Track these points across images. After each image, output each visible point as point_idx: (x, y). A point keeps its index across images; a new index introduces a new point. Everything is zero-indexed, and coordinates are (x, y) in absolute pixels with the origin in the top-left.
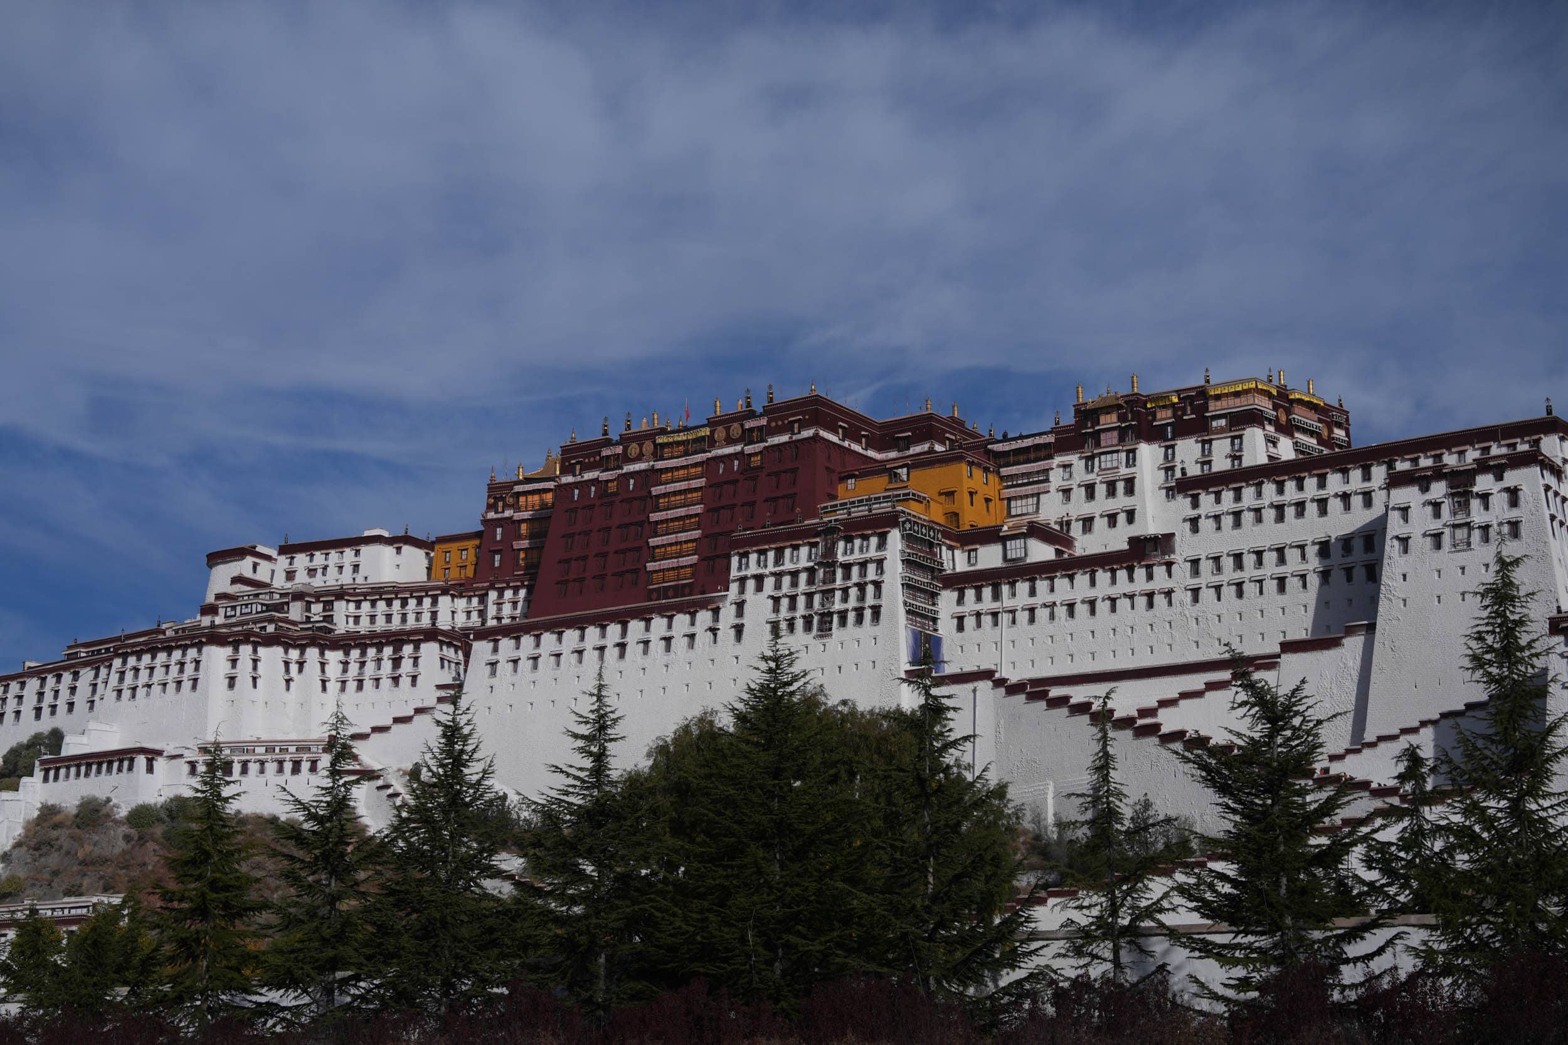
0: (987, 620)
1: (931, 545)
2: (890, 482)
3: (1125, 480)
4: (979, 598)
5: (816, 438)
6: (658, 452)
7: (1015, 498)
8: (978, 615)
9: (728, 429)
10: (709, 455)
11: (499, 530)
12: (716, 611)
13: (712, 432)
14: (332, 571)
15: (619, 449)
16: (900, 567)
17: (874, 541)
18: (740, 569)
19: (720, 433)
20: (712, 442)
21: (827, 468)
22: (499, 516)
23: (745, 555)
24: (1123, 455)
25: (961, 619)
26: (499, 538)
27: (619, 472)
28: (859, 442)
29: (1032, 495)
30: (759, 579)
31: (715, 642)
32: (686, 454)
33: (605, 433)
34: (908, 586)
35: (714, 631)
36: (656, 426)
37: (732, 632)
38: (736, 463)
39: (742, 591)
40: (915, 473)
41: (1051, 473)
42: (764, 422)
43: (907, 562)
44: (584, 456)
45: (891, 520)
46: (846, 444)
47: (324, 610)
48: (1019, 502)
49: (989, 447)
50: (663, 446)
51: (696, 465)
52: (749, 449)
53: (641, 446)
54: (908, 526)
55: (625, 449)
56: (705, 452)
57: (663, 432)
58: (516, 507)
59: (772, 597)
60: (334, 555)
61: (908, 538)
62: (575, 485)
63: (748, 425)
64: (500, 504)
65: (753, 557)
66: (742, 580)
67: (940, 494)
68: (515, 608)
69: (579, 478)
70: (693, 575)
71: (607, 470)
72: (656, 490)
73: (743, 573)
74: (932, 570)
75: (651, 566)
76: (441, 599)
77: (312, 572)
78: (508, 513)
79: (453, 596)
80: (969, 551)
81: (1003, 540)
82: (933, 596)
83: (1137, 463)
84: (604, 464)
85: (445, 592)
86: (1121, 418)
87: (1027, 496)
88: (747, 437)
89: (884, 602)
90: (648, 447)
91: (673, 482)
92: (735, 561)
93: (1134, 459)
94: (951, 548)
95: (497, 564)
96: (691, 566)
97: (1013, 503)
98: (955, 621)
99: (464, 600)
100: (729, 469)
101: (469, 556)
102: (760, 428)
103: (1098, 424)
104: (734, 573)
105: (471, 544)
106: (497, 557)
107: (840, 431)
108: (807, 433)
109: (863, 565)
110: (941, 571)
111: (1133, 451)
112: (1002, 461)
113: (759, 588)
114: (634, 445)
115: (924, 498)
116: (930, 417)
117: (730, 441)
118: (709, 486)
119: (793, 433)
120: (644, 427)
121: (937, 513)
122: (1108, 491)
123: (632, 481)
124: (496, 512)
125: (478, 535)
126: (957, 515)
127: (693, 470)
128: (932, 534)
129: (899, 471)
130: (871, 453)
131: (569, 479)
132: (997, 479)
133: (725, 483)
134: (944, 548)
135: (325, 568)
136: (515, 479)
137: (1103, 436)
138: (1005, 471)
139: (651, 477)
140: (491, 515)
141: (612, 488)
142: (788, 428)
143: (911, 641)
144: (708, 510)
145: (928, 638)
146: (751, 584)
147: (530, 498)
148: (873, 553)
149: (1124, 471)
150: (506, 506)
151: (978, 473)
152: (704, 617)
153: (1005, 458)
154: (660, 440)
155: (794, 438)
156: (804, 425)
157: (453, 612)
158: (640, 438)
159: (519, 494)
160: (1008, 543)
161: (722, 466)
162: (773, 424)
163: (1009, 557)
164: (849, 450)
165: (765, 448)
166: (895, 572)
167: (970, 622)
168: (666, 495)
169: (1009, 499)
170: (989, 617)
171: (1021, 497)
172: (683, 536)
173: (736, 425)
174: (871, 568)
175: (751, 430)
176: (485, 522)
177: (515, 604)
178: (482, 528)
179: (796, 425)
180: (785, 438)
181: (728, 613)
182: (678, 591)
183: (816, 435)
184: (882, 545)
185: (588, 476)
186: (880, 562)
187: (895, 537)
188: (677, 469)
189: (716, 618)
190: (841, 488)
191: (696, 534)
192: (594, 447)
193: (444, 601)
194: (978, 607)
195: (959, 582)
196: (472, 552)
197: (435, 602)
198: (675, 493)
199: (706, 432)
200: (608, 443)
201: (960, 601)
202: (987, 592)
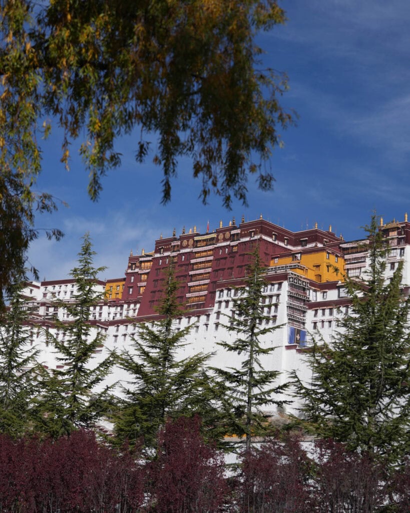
0: (326, 324)
1: (304, 289)
2: (293, 260)
3: (399, 262)
4: (324, 314)
5: (261, 239)
6: (196, 244)
7: (351, 269)
8: (323, 322)
9: (224, 234)
10: (216, 246)
11: (133, 278)
12: (208, 316)
13: (218, 236)
14: (62, 294)
15: (179, 243)
16: (286, 298)
17: (276, 286)
18: (220, 297)
19: (221, 236)
20: (217, 240)
21: (265, 253)
22: (133, 271)
23: (222, 291)
24: (399, 251)
25: (315, 323)
26: (132, 281)
27: (178, 252)
28: (283, 242)
29: (358, 268)
30: (227, 302)
31: (207, 330)
32: (207, 245)
33: (174, 235)
34: (290, 307)
35: (207, 325)
36: (195, 232)
37: (214, 325)
38: (227, 250)
39: (220, 307)
40: (303, 256)
41: (367, 259)
42: (238, 231)
43: (290, 296)
44: (165, 245)
45: (285, 277)
46: (276, 242)
47: (54, 311)
48: (352, 271)
49: (341, 245)
50: (197, 241)
51: (210, 250)
52: (233, 244)
53: (188, 241)
54: (291, 280)
55: (181, 243)
56: (214, 244)
57: (198, 235)
58: (140, 268)
59: (231, 310)
60: (63, 286)
61: (292, 285)
62: (161, 258)
63: (233, 232)
64: (134, 266)
65: (225, 292)
66: (220, 302)
67: (314, 266)
68: (134, 312)
69: (162, 255)
70: (205, 300)
71: (173, 252)
72: (193, 261)
73: (220, 299)
74: (304, 300)
75: (188, 295)
76: (104, 307)
77: (53, 294)
78: (137, 270)
79: (109, 306)
80: (324, 292)
81: (339, 288)
82: (304, 312)
83: (405, 254)
84: (173, 249)
85: (106, 304)
86: (399, 234)
87: (356, 269)
88: (233, 238)
89: (278, 314)
90: (191, 242)
91: (200, 258)
92: (218, 294)
93: (404, 252)
94: (315, 291)
95: (131, 293)
96: (205, 296)
97: (349, 272)
98: (313, 324)
99: (114, 308)
100: (224, 252)
101: (120, 289)
102: (237, 234)
103: (388, 236)
104: (217, 299)
105: (121, 283)
106: (131, 290)
107: (274, 236)
108: (256, 237)
109: (271, 297)
110: (308, 301)
111: (403, 249)
112: (346, 252)
113: (227, 306)
114: (185, 241)
115: (304, 268)
116: (316, 231)
117: (225, 240)
118: (216, 260)
119: (251, 237)
120: (190, 233)
121: (311, 276)
122: (391, 267)
123: (183, 257)
124: (132, 270)
125: (124, 280)
126: (320, 276)
127: (209, 253)
128: (304, 284)
129: (297, 255)
130: (289, 247)
131: (158, 255)
132: (343, 260)
133: (221, 259)
134: (311, 291)
135: (59, 292)
136: (140, 255)
137: (390, 241)
138: (347, 257)
139: (190, 255)
140: (130, 271)
141: (176, 260)
142: (249, 235)
143: (289, 332)
144: (214, 271)
145: (299, 332)
146: (223, 304)
147: (146, 264)
148: (275, 292)
149: (398, 258)
150: (136, 267)
151: (332, 257)
152: (203, 318)
153: (346, 251)
154: (196, 238)
155: (252, 239)
156: (256, 233)
157: (109, 313)
158: (189, 238)
159: (141, 262)
160: (341, 289)
161: (221, 251)
162: (243, 233)
163: (341, 296)
164: (278, 246)
165: (239, 243)
166: (284, 300)
167: (319, 325)
168: (196, 263)
169: (348, 270)
170: (328, 323)
171: (353, 269)
172: (202, 282)
173: (228, 233)
174: (274, 298)
175: (234, 235)
176: (127, 274)
177: (134, 310)
178: (125, 277)
179: (253, 233)
180: (247, 239)
181: (213, 316)
182: (198, 306)
183: (261, 238)
184: (279, 289)
185: (166, 254)
186: (278, 296)
187: (285, 284)
188: (202, 252)
189: (208, 320)
190: (272, 262)
191: (207, 281)
192: (168, 241)
193: (105, 308)
194: (323, 318)
195: (315, 306)
196: (121, 287)
197: (101, 309)
198: (201, 263)
199: (214, 235)
200: (175, 239)
201: (316, 315)
202: (327, 312)
